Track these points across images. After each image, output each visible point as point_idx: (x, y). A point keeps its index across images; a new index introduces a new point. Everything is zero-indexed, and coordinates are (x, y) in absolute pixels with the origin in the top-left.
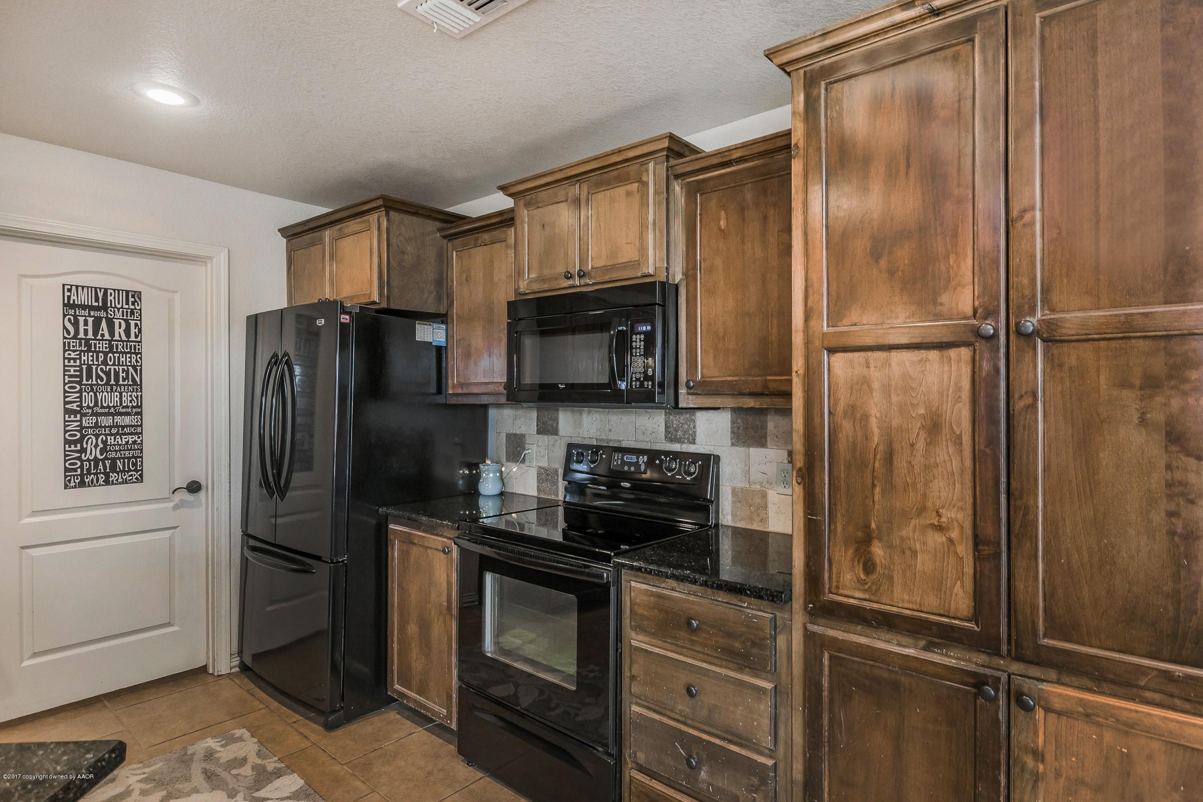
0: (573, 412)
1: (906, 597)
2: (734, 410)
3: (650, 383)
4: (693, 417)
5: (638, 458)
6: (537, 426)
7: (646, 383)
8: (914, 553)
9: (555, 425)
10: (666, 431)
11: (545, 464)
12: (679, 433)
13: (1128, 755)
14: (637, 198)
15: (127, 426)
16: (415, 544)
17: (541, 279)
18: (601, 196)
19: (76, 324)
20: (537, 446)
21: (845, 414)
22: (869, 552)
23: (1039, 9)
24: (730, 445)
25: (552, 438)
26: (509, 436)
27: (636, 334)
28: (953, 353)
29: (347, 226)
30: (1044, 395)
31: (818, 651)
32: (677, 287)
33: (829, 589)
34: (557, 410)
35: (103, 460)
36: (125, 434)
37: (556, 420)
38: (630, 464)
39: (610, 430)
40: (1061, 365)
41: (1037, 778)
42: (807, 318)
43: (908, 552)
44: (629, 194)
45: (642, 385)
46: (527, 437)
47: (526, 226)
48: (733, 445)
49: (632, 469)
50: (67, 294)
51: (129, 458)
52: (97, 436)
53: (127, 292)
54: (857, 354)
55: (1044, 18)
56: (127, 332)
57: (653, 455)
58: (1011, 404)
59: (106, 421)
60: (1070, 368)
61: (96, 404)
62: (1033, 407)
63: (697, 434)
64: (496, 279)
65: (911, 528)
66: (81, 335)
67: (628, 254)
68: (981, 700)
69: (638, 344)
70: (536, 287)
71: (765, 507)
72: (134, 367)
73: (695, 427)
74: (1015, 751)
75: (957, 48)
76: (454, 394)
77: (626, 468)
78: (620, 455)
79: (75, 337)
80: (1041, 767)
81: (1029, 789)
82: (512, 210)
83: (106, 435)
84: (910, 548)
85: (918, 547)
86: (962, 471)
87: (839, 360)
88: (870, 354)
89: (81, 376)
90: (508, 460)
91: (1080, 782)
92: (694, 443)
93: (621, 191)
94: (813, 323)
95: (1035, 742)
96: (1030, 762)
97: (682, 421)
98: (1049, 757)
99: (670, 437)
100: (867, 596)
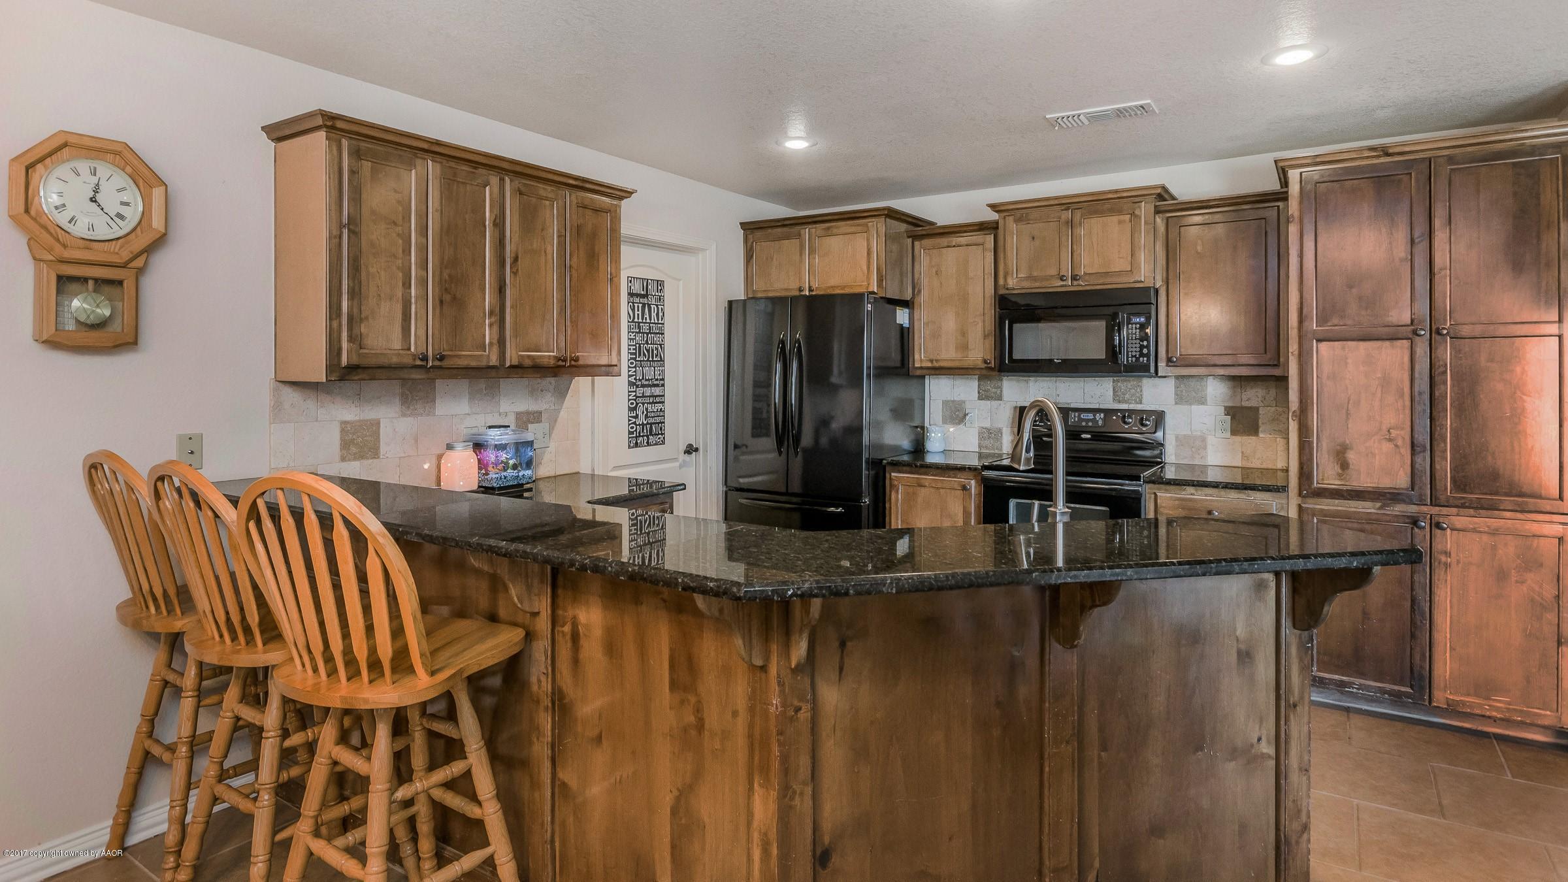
0: (1018, 381)
1: (1369, 480)
2: (1177, 377)
3: (1145, 359)
4: (1140, 384)
5: (1094, 416)
6: (979, 392)
7: (1141, 359)
8: (1374, 455)
9: (998, 392)
10: (1114, 395)
11: (987, 424)
12: (1127, 396)
13: (1495, 545)
14: (1128, 227)
15: (657, 396)
16: (925, 486)
17: (1030, 278)
18: (1094, 221)
19: (633, 310)
20: (979, 409)
21: (1328, 378)
22: (1344, 457)
23: (1450, 165)
24: (1174, 403)
25: (995, 403)
26: (945, 403)
27: (1132, 324)
28: (1399, 343)
29: (837, 227)
30: (1451, 366)
31: (1310, 517)
32: (1157, 291)
33: (1317, 481)
34: (1002, 380)
35: (646, 425)
36: (656, 403)
37: (1000, 388)
38: (1087, 421)
39: (1058, 395)
40: (1460, 351)
41: (1447, 566)
42: (1301, 321)
43: (1370, 455)
44: (1120, 222)
45: (1138, 359)
46: (967, 403)
47: (1015, 237)
48: (1176, 403)
49: (1090, 424)
50: (630, 284)
51: (658, 423)
52: (643, 404)
53: (658, 281)
54: (1336, 343)
55: (1452, 169)
56: (657, 314)
57: (1108, 412)
58: (1433, 371)
59: (648, 391)
60: (1465, 353)
61: (643, 378)
62: (1445, 372)
63: (1144, 396)
64: (971, 274)
65: (1372, 440)
66: (636, 320)
67: (1120, 264)
68: (1416, 530)
69: (1134, 331)
70: (1026, 284)
71: (1205, 448)
72: (661, 345)
73: (1141, 391)
74: (1435, 554)
75: (1401, 176)
76: (921, 368)
77: (1084, 424)
78: (1077, 414)
79: (633, 321)
80: (1449, 560)
81: (1443, 573)
82: (997, 223)
83: (648, 403)
84: (1371, 453)
85: (1376, 451)
86: (1404, 406)
87: (1324, 346)
88: (1345, 342)
89: (635, 354)
90: (944, 422)
91: (1470, 563)
92: (1141, 403)
93: (1115, 219)
94: (1306, 324)
95: (1446, 547)
96: (1443, 558)
97: (1129, 387)
98: (1453, 555)
99: (1116, 398)
100: (1343, 483)
